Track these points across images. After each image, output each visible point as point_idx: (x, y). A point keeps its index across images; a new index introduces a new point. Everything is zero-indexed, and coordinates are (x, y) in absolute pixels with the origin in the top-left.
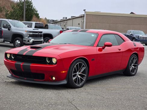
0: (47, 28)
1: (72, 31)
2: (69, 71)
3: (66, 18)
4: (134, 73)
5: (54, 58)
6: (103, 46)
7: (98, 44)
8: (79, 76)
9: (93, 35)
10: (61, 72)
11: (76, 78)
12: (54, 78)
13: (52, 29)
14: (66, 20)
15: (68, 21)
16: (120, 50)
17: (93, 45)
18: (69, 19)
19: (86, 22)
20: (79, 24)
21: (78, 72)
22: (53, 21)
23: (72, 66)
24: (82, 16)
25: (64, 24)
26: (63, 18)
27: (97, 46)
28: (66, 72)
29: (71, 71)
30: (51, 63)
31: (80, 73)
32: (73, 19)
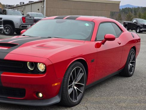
0: (6, 14)
1: (55, 19)
2: (64, 81)
3: (24, 3)
4: (131, 73)
5: (40, 63)
6: (103, 39)
7: (96, 37)
8: (75, 88)
9: (87, 25)
10: (53, 85)
11: (73, 91)
12: (41, 95)
13: (11, 15)
14: (24, 5)
15: (26, 7)
16: (120, 44)
17: (89, 39)
18: (28, 4)
19: (46, 8)
20: (39, 9)
21: (74, 81)
22: (10, 6)
23: (68, 74)
24: (42, 1)
25: (22, 9)
26: (20, 3)
27: (95, 41)
28: (59, 83)
29: (65, 82)
30: (36, 71)
31: (76, 83)
32: (32, 4)
